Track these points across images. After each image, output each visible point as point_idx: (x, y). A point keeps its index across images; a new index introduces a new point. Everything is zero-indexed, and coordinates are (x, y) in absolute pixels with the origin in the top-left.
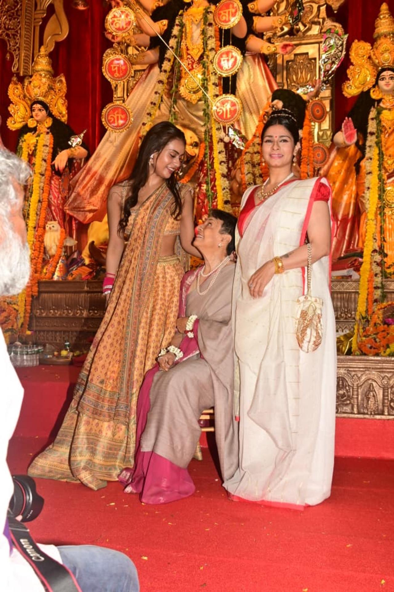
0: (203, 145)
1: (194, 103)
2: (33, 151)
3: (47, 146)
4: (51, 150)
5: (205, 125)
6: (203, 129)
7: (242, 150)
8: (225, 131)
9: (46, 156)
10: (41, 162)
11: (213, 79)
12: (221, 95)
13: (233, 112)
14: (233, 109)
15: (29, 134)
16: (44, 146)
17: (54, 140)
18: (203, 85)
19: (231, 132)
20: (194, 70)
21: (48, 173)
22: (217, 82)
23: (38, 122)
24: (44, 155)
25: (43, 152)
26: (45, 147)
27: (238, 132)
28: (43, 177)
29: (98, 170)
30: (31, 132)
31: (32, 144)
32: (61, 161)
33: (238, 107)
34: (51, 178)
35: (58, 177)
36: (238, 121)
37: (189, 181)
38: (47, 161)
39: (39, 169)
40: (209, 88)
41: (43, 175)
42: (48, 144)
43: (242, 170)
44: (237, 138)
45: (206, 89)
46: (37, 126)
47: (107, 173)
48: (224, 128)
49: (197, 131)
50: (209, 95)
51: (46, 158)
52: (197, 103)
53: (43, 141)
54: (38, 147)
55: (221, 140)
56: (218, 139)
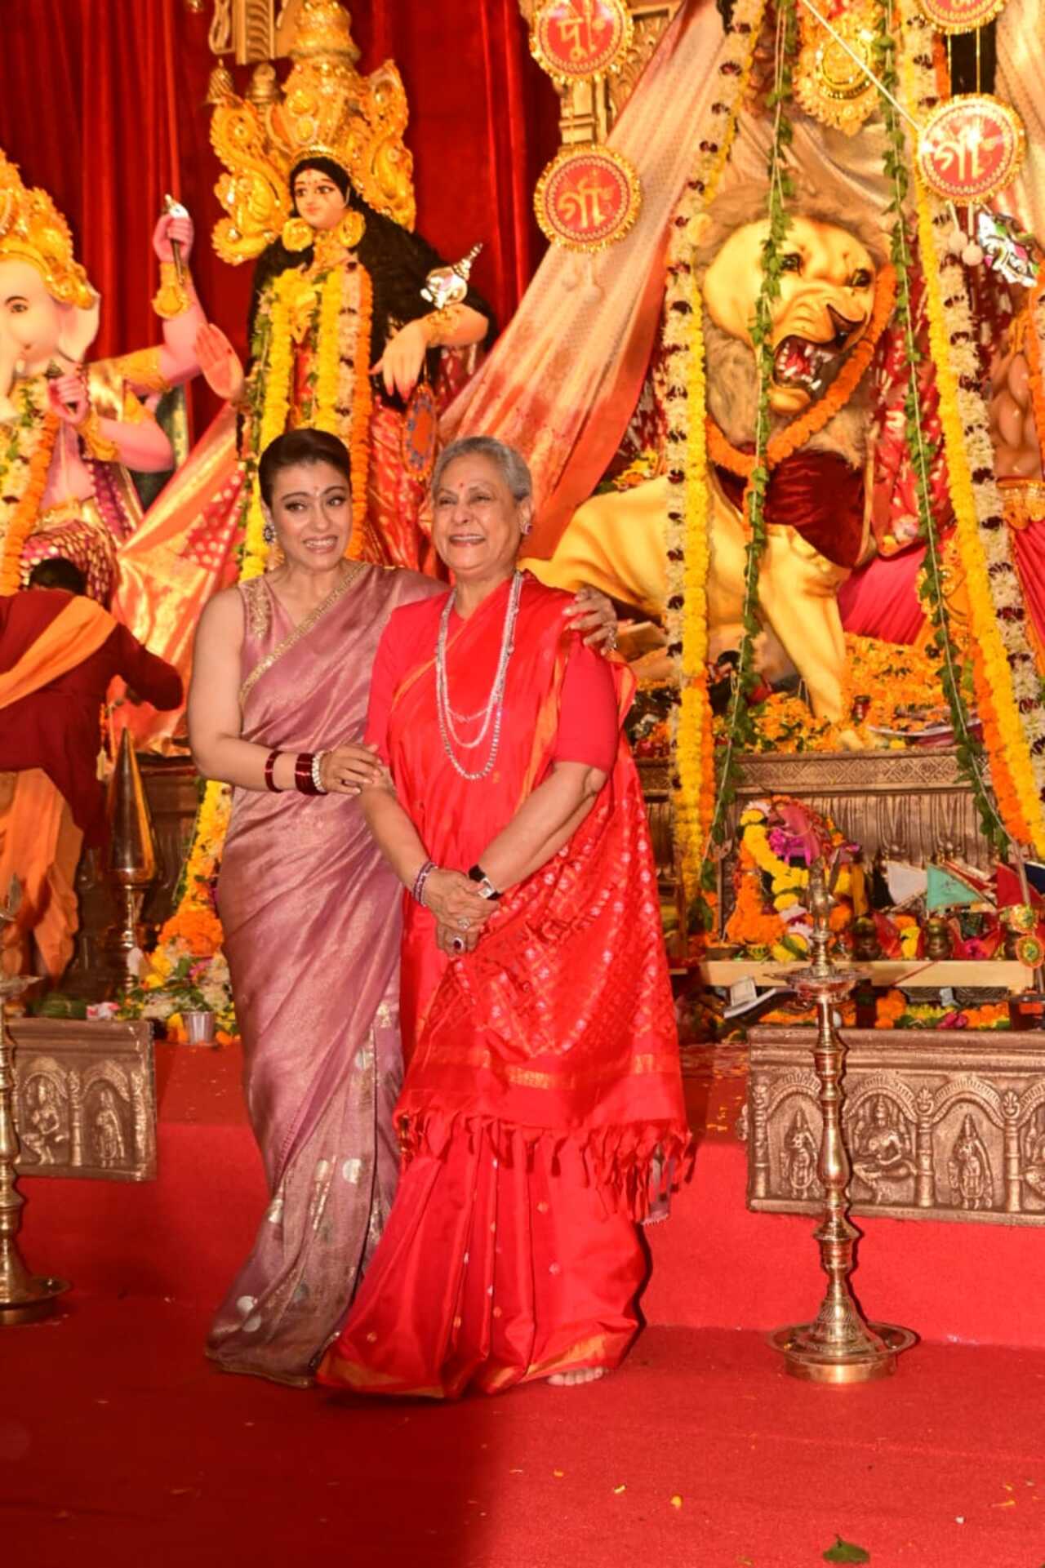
0: (886, 278)
1: (851, 131)
2: (308, 330)
3: (352, 311)
4: (368, 326)
5: (892, 209)
6: (886, 222)
7: (1026, 289)
8: (964, 227)
9: (350, 347)
10: (336, 370)
11: (917, 42)
12: (945, 98)
13: (992, 158)
14: (990, 145)
15: (288, 274)
16: (343, 312)
17: (374, 289)
18: (879, 67)
19: (987, 225)
20: (845, 15)
21: (364, 404)
22: (928, 50)
23: (315, 229)
24: (344, 342)
25: (342, 334)
26: (346, 317)
27: (1012, 225)
28: (347, 419)
29: (526, 382)
30: (293, 265)
31: (304, 307)
32: (402, 360)
33: (1010, 137)
34: (372, 419)
35: (395, 415)
36: (1010, 191)
37: (844, 407)
38: (356, 363)
39: (330, 393)
40: (902, 74)
41: (344, 412)
42: (355, 306)
43: (1031, 356)
44: (1008, 247)
45: (891, 80)
46: (313, 244)
47: (557, 390)
48: (962, 213)
49: (866, 231)
50: (904, 101)
51: (351, 354)
52: (861, 131)
53: (336, 297)
54: (321, 319)
55: (955, 259)
56: (941, 257)
